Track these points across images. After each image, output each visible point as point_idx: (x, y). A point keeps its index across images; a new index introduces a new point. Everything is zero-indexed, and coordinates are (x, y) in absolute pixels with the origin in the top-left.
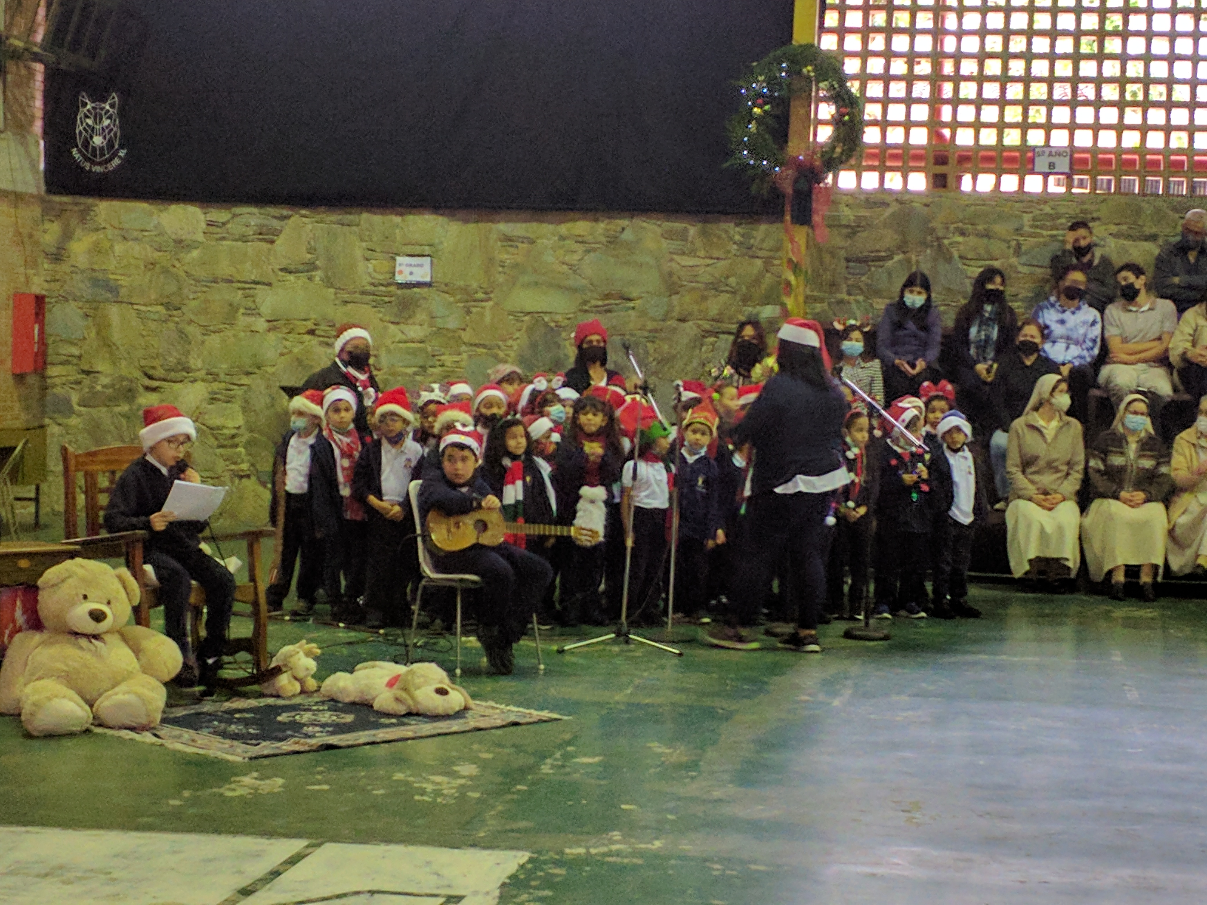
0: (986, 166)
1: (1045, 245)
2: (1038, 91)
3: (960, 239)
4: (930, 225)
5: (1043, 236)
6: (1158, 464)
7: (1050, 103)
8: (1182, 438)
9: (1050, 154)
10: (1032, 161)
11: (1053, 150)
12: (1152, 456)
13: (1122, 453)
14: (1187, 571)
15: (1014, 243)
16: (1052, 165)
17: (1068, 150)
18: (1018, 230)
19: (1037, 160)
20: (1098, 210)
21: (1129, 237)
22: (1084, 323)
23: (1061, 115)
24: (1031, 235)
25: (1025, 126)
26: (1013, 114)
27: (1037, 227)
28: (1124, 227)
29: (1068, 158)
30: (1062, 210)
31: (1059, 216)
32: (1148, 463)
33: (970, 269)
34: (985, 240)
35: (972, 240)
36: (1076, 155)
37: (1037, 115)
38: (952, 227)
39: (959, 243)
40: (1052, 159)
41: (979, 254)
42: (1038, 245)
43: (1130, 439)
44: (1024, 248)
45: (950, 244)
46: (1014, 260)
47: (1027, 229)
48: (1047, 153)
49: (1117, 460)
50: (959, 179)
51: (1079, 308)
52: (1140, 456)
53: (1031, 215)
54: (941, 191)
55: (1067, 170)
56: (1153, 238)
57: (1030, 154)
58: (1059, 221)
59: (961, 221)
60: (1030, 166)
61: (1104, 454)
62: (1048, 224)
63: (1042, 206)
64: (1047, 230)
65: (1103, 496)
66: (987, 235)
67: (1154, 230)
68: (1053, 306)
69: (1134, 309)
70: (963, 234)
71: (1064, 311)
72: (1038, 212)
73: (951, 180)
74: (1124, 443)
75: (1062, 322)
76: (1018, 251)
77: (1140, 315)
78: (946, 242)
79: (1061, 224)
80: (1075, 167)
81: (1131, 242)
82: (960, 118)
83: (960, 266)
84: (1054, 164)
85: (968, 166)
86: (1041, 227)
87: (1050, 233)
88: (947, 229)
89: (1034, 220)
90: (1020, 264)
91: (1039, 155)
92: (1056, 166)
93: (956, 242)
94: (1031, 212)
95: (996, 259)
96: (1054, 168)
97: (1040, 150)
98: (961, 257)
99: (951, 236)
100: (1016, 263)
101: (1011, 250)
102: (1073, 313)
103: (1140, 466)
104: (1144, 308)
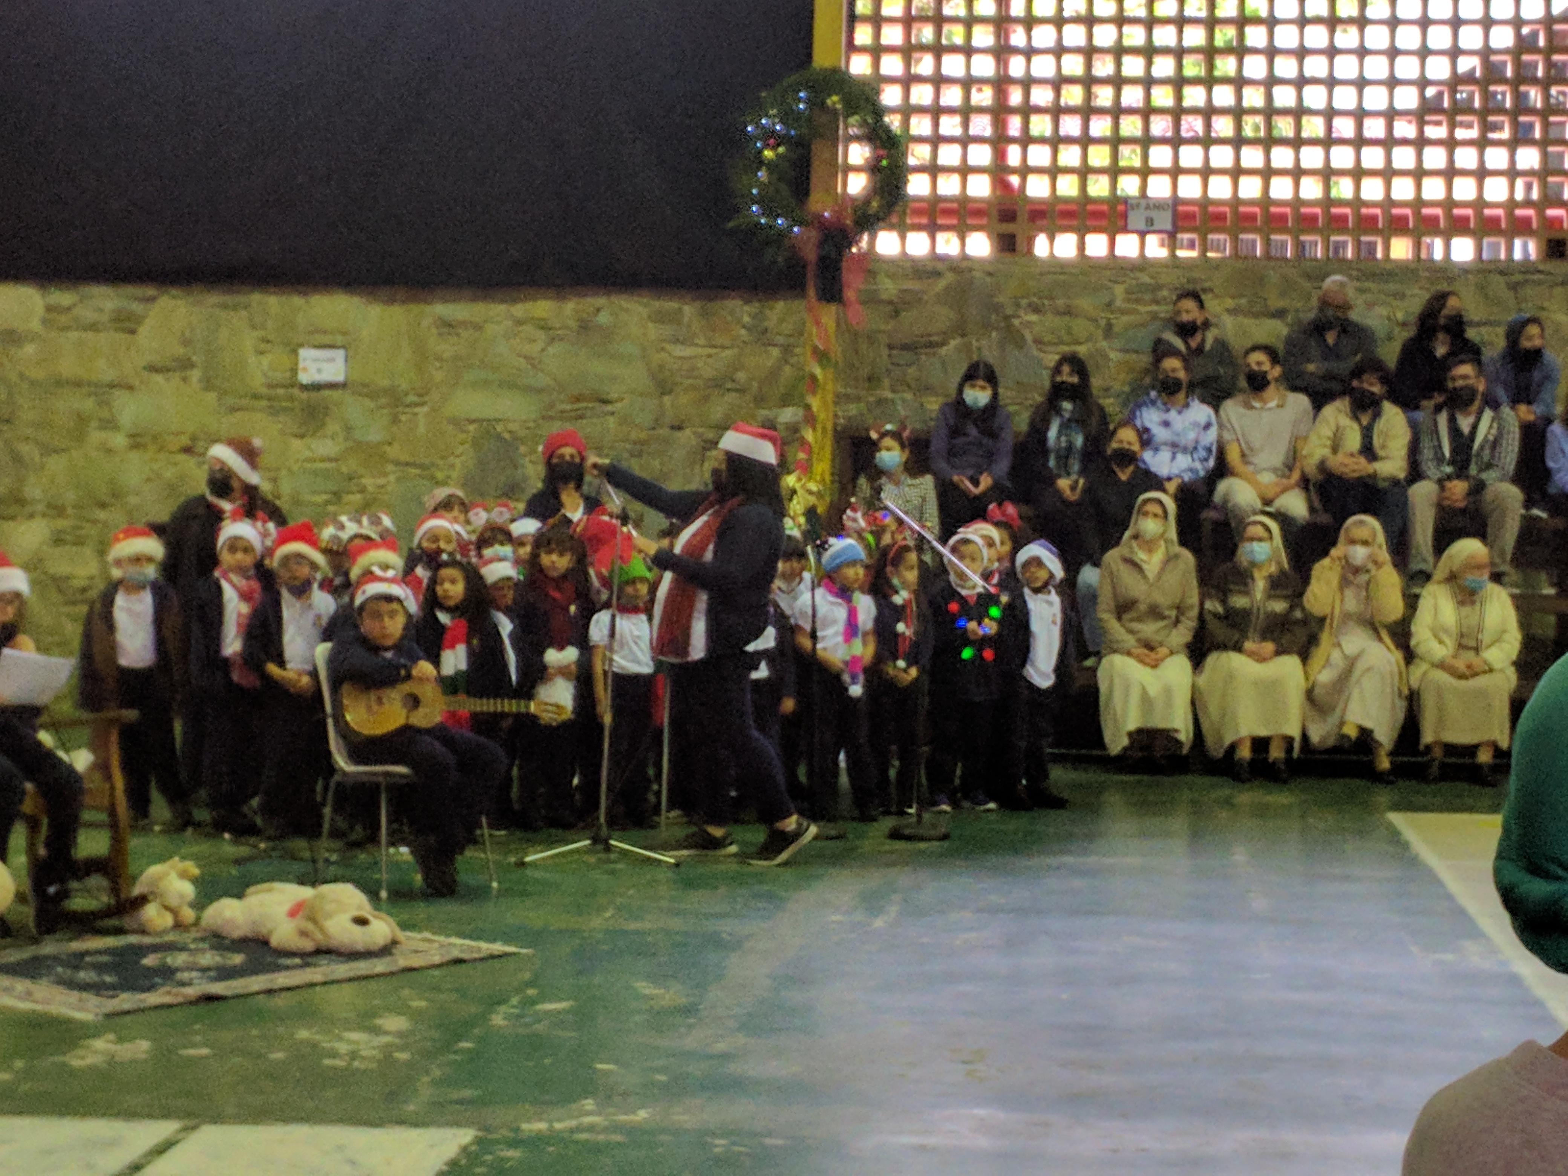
0: (1065, 222)
1: (1143, 325)
2: (1131, 126)
3: (1034, 318)
4: (996, 300)
5: (1139, 313)
6: (1292, 606)
7: (1146, 141)
9: (1148, 207)
10: (1124, 216)
11: (1152, 203)
12: (1284, 597)
13: (1247, 593)
14: (1331, 742)
15: (1103, 323)
16: (1150, 221)
17: (1170, 202)
18: (1108, 306)
19: (1130, 213)
20: (1210, 280)
21: (1249, 313)
22: (1195, 424)
23: (1160, 156)
24: (1123, 312)
25: (1115, 171)
26: (1099, 156)
27: (1132, 301)
28: (1243, 301)
29: (1170, 212)
30: (1164, 280)
31: (1160, 287)
32: (1279, 606)
33: (1046, 355)
34: (1066, 320)
35: (1051, 321)
36: (1180, 209)
37: (1130, 156)
38: (1023, 302)
39: (1034, 323)
40: (1150, 214)
41: (1060, 337)
42: (1134, 325)
43: (1257, 574)
44: (1116, 329)
45: (1021, 324)
46: (1104, 344)
47: (1118, 303)
48: (1143, 206)
49: (1239, 602)
50: (1030, 241)
51: (1187, 406)
52: (1270, 597)
53: (1124, 286)
54: (1008, 257)
55: (1169, 227)
56: (1280, 314)
57: (1121, 208)
58: (1159, 293)
59: (1035, 295)
60: (1122, 223)
61: (1224, 593)
62: (1147, 297)
63: (1138, 275)
64: (1145, 306)
65: (1223, 647)
66: (1068, 312)
67: (1280, 304)
68: (1153, 403)
70: (1036, 310)
71: (1168, 410)
72: (1133, 282)
73: (1021, 242)
74: (1250, 581)
75: (1166, 424)
76: (1109, 331)
77: (1265, 414)
78: (1016, 322)
79: (1165, 298)
80: (1180, 224)
81: (1252, 320)
82: (1031, 162)
83: (1035, 352)
84: (1152, 220)
85: (1039, 223)
86: (1138, 301)
87: (1149, 308)
88: (1018, 305)
89: (1128, 292)
90: (1112, 349)
91: (1133, 209)
92: (1155, 222)
93: (1029, 322)
94: (1124, 282)
95: (1080, 343)
96: (1152, 224)
97: (1134, 202)
98: (1037, 341)
99: (1022, 313)
100: (1107, 348)
101: (1100, 331)
102: (1180, 412)
103: (1269, 609)
104: (1272, 404)
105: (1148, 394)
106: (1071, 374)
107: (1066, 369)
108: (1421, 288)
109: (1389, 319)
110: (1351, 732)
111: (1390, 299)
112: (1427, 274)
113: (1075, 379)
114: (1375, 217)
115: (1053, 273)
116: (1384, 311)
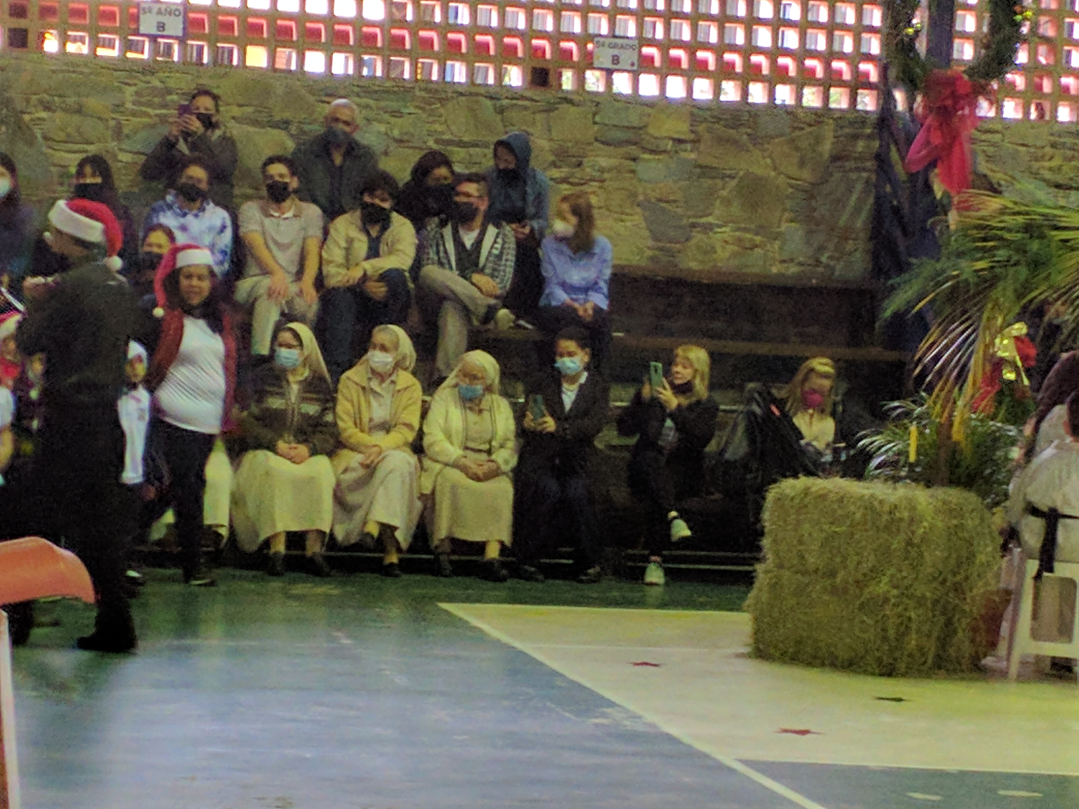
0: (78, 22)
1: (153, 126)
3: (44, 115)
4: (7, 95)
5: (149, 115)
6: (324, 410)
8: (348, 378)
9: (159, 12)
10: (136, 19)
11: (163, 7)
12: (317, 400)
13: (282, 395)
14: (354, 539)
15: (112, 123)
16: (161, 26)
17: (181, 8)
18: (118, 107)
19: (142, 17)
20: (218, 87)
21: (255, 123)
22: (210, 229)
24: (134, 114)
27: (141, 104)
28: (250, 109)
29: (181, 18)
30: (171, 84)
31: (169, 92)
32: (312, 409)
33: (58, 154)
34: (76, 119)
35: (59, 116)
36: (191, 15)
38: (34, 97)
39: (43, 120)
40: (161, 19)
41: (68, 135)
42: (145, 126)
43: (291, 378)
44: (126, 131)
45: (32, 120)
46: (113, 145)
47: (129, 106)
48: (155, 10)
49: (275, 403)
50: (42, 38)
51: (202, 209)
52: (304, 399)
53: (134, 89)
54: (17, 52)
55: (180, 34)
56: (284, 125)
57: (135, 10)
58: (169, 98)
59: (45, 91)
60: (133, 26)
61: (261, 395)
62: (156, 100)
63: (148, 78)
64: (154, 109)
66: (79, 110)
67: (286, 115)
68: (170, 207)
69: (276, 214)
70: (47, 108)
71: (184, 215)
72: (141, 85)
73: (32, 38)
74: (284, 383)
75: (184, 228)
76: (118, 133)
77: (282, 222)
78: (27, 117)
79: (173, 101)
80: (190, 30)
81: (257, 130)
83: (44, 149)
84: (164, 24)
85: (55, 20)
86: (149, 104)
87: (158, 112)
88: (28, 101)
89: (137, 93)
90: (121, 150)
91: (145, 13)
92: (166, 27)
93: (39, 119)
94: (135, 85)
95: (92, 143)
96: (164, 30)
97: (146, 6)
98: (46, 138)
99: (33, 110)
100: (116, 148)
101: (110, 132)
102: (196, 216)
103: (303, 411)
104: (289, 214)
105: (164, 198)
106: (93, 175)
107: (88, 169)
108: (417, 107)
109: (386, 134)
110: (374, 530)
111: (386, 117)
112: (423, 94)
113: (99, 180)
114: (374, 37)
115: (62, 71)
116: (382, 128)
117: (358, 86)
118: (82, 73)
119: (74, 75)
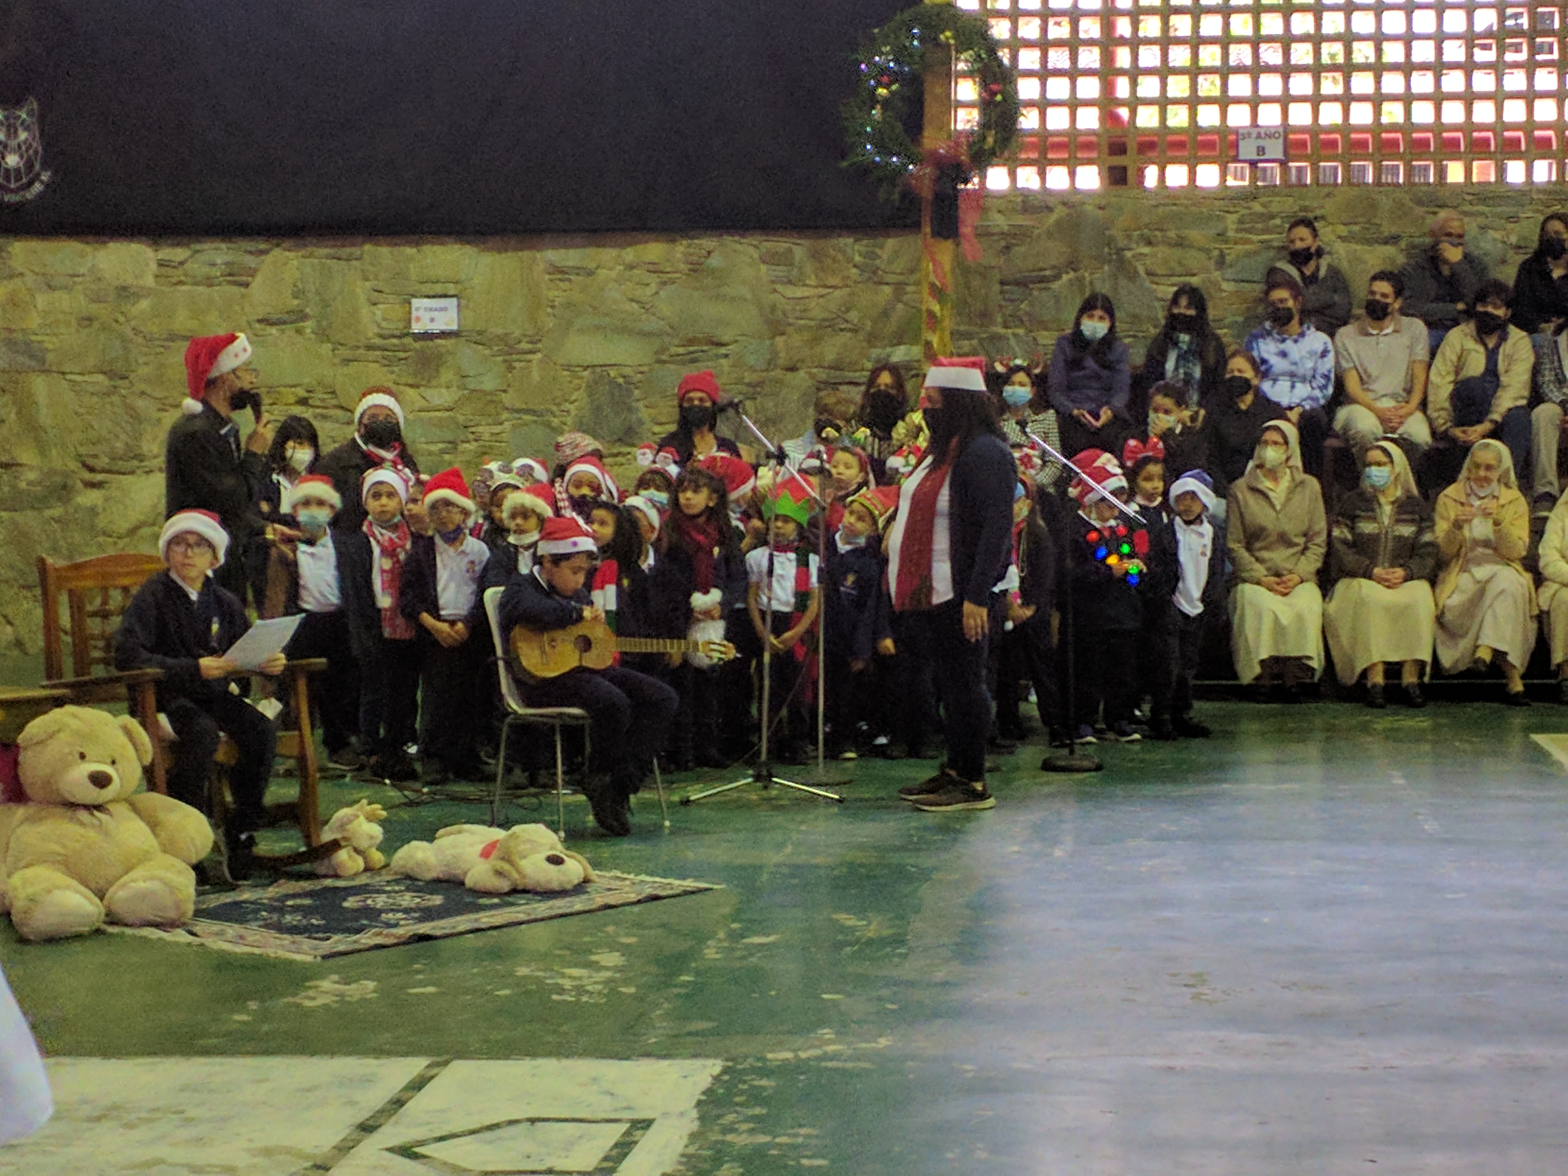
1: (1256, 253)
3: (1146, 250)
4: (1108, 233)
5: (1252, 243)
6: (1421, 530)
9: (1259, 136)
10: (1235, 145)
11: (1262, 132)
12: (1412, 521)
13: (1374, 519)
15: (1216, 253)
16: (1261, 150)
17: (1281, 130)
18: (1221, 235)
19: (1241, 143)
20: (1323, 207)
21: (1363, 240)
22: (1312, 353)
24: (1237, 242)
27: (1244, 231)
28: (1356, 228)
29: (1281, 140)
30: (1275, 208)
31: (1272, 217)
32: (1407, 530)
33: (1161, 288)
34: (1178, 251)
35: (1162, 251)
36: (1291, 137)
38: (1135, 234)
39: (1146, 255)
40: (1261, 143)
41: (1172, 269)
42: (1248, 254)
43: (1382, 500)
44: (1228, 259)
45: (1133, 256)
46: (1216, 275)
47: (1231, 234)
48: (1254, 135)
49: (1367, 527)
50: (1140, 172)
51: (1302, 334)
52: (1398, 521)
53: (1236, 216)
54: (1121, 190)
55: (1280, 156)
56: (1394, 239)
57: (1232, 137)
58: (1272, 222)
59: (1147, 227)
60: (1232, 153)
61: (1351, 521)
62: (1259, 226)
63: (1251, 204)
64: (1257, 235)
65: (1353, 575)
66: (1181, 243)
67: (1394, 230)
68: (1269, 333)
69: (1375, 332)
70: (1149, 243)
71: (1284, 340)
72: (1244, 211)
73: (1131, 175)
74: (1376, 506)
75: (1284, 354)
76: (1221, 262)
77: (1381, 340)
78: (1128, 254)
80: (1292, 152)
81: (1365, 247)
83: (1148, 284)
84: (1263, 149)
85: (1152, 154)
86: (1252, 231)
87: (1262, 237)
88: (1129, 237)
89: (1241, 221)
90: (1224, 280)
91: (1244, 138)
92: (1266, 151)
93: (1141, 254)
94: (1237, 212)
95: (1194, 275)
96: (1264, 154)
97: (1245, 131)
98: (1149, 273)
99: (1134, 246)
100: (1219, 279)
101: (1212, 262)
102: (1296, 341)
103: (1397, 533)
104: (1388, 331)
105: (1263, 325)
106: (1188, 307)
107: (1184, 301)
109: (1503, 242)
110: (1485, 655)
111: (1502, 223)
113: (1193, 312)
114: (1487, 141)
115: (1165, 205)
116: (1498, 235)
117: (1469, 194)
118: (1182, 205)
119: (1174, 208)
